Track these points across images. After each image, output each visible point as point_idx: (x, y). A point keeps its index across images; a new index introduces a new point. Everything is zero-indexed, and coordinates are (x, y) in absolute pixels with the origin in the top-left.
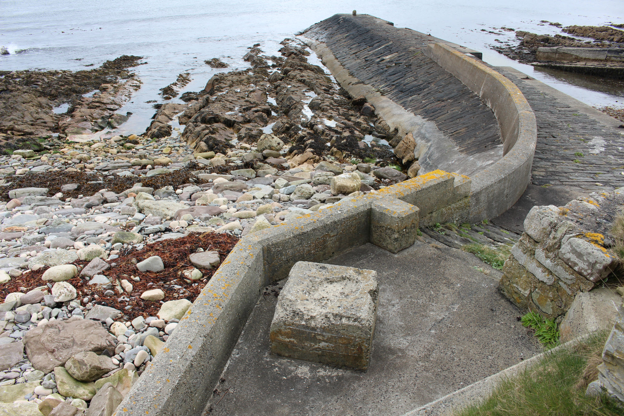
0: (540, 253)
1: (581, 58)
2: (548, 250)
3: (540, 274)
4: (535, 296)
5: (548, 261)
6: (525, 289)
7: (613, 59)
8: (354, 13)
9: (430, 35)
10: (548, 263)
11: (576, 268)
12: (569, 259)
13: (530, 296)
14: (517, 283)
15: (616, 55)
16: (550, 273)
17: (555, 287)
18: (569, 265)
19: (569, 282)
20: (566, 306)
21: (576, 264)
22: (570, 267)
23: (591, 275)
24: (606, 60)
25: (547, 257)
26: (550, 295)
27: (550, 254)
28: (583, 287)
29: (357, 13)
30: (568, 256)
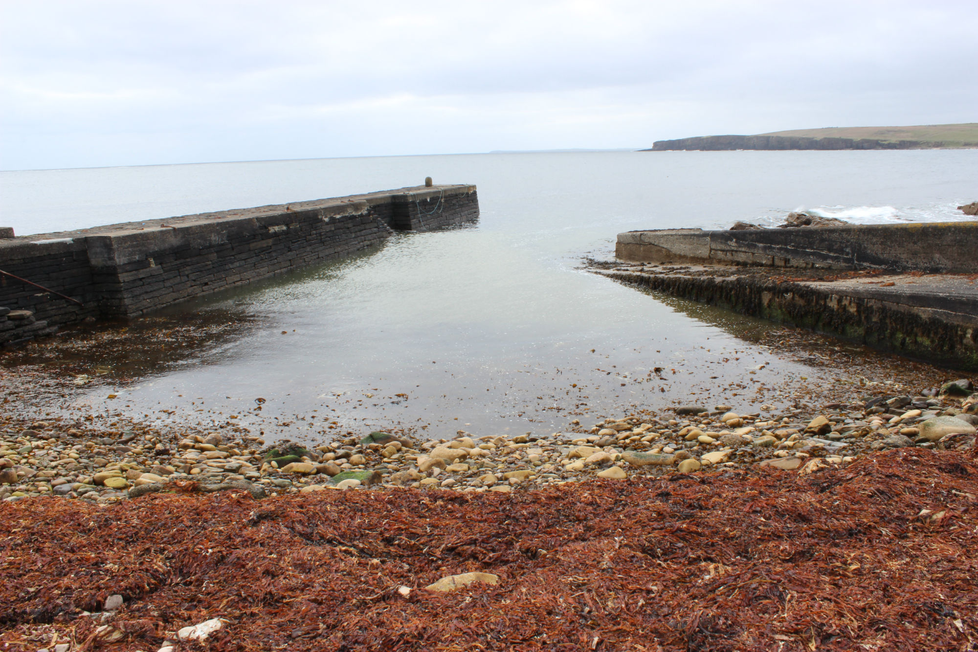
1: (675, 255)
8: (428, 183)
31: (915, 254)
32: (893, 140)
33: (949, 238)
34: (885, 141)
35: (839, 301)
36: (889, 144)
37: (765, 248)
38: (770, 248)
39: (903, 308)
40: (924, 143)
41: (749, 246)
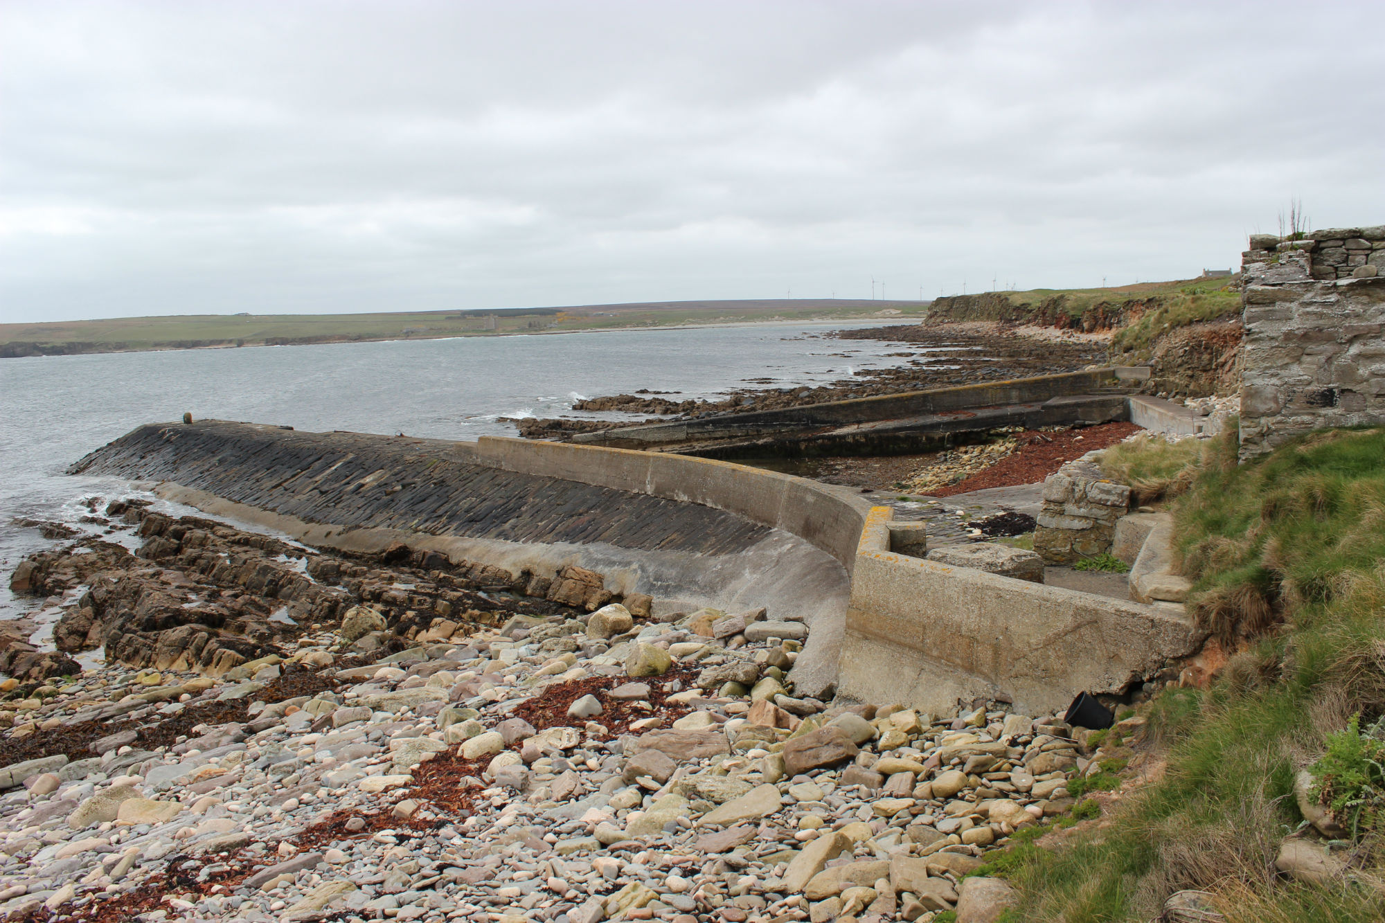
0: (1070, 508)
2: (1078, 502)
3: (1077, 525)
4: (1078, 547)
5: (1082, 510)
6: (1065, 546)
7: (698, 435)
8: (188, 419)
9: (402, 435)
10: (1083, 511)
11: (1109, 503)
12: (1100, 499)
13: (1072, 550)
14: (1054, 546)
15: (700, 430)
16: (1086, 518)
17: (1096, 528)
18: (1101, 504)
19: (1106, 517)
20: (1110, 536)
21: (1108, 500)
22: (1104, 505)
23: (1122, 502)
24: (688, 440)
25: (1079, 508)
26: (1093, 536)
27: (1082, 504)
28: (1118, 514)
29: (194, 419)
30: (1099, 497)
31: (847, 416)
32: (58, 342)
33: (865, 406)
34: (46, 343)
35: (854, 438)
36: (53, 347)
37: (739, 427)
38: (745, 426)
39: (890, 434)
40: (101, 345)
41: (725, 427)
